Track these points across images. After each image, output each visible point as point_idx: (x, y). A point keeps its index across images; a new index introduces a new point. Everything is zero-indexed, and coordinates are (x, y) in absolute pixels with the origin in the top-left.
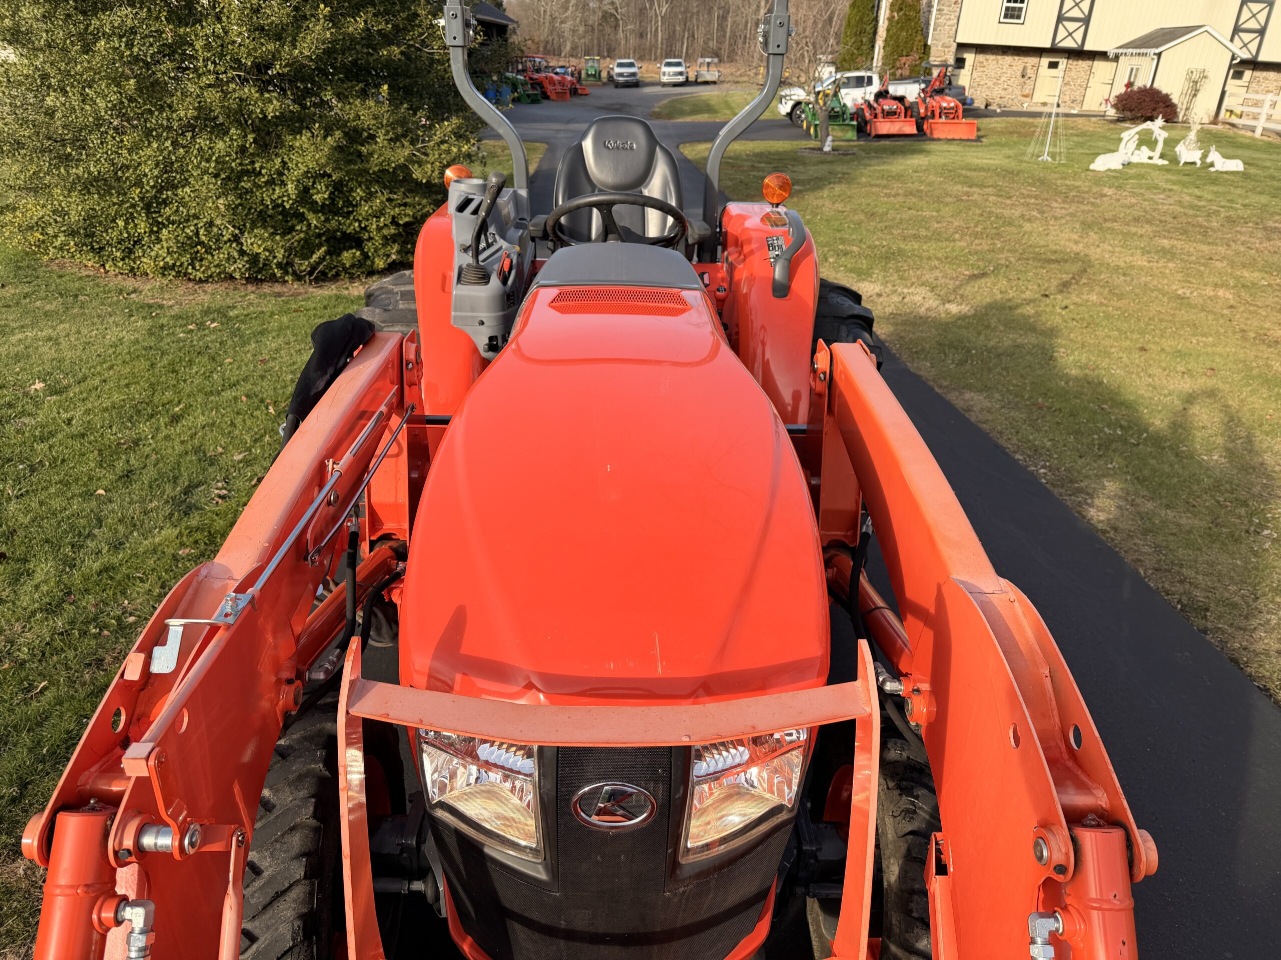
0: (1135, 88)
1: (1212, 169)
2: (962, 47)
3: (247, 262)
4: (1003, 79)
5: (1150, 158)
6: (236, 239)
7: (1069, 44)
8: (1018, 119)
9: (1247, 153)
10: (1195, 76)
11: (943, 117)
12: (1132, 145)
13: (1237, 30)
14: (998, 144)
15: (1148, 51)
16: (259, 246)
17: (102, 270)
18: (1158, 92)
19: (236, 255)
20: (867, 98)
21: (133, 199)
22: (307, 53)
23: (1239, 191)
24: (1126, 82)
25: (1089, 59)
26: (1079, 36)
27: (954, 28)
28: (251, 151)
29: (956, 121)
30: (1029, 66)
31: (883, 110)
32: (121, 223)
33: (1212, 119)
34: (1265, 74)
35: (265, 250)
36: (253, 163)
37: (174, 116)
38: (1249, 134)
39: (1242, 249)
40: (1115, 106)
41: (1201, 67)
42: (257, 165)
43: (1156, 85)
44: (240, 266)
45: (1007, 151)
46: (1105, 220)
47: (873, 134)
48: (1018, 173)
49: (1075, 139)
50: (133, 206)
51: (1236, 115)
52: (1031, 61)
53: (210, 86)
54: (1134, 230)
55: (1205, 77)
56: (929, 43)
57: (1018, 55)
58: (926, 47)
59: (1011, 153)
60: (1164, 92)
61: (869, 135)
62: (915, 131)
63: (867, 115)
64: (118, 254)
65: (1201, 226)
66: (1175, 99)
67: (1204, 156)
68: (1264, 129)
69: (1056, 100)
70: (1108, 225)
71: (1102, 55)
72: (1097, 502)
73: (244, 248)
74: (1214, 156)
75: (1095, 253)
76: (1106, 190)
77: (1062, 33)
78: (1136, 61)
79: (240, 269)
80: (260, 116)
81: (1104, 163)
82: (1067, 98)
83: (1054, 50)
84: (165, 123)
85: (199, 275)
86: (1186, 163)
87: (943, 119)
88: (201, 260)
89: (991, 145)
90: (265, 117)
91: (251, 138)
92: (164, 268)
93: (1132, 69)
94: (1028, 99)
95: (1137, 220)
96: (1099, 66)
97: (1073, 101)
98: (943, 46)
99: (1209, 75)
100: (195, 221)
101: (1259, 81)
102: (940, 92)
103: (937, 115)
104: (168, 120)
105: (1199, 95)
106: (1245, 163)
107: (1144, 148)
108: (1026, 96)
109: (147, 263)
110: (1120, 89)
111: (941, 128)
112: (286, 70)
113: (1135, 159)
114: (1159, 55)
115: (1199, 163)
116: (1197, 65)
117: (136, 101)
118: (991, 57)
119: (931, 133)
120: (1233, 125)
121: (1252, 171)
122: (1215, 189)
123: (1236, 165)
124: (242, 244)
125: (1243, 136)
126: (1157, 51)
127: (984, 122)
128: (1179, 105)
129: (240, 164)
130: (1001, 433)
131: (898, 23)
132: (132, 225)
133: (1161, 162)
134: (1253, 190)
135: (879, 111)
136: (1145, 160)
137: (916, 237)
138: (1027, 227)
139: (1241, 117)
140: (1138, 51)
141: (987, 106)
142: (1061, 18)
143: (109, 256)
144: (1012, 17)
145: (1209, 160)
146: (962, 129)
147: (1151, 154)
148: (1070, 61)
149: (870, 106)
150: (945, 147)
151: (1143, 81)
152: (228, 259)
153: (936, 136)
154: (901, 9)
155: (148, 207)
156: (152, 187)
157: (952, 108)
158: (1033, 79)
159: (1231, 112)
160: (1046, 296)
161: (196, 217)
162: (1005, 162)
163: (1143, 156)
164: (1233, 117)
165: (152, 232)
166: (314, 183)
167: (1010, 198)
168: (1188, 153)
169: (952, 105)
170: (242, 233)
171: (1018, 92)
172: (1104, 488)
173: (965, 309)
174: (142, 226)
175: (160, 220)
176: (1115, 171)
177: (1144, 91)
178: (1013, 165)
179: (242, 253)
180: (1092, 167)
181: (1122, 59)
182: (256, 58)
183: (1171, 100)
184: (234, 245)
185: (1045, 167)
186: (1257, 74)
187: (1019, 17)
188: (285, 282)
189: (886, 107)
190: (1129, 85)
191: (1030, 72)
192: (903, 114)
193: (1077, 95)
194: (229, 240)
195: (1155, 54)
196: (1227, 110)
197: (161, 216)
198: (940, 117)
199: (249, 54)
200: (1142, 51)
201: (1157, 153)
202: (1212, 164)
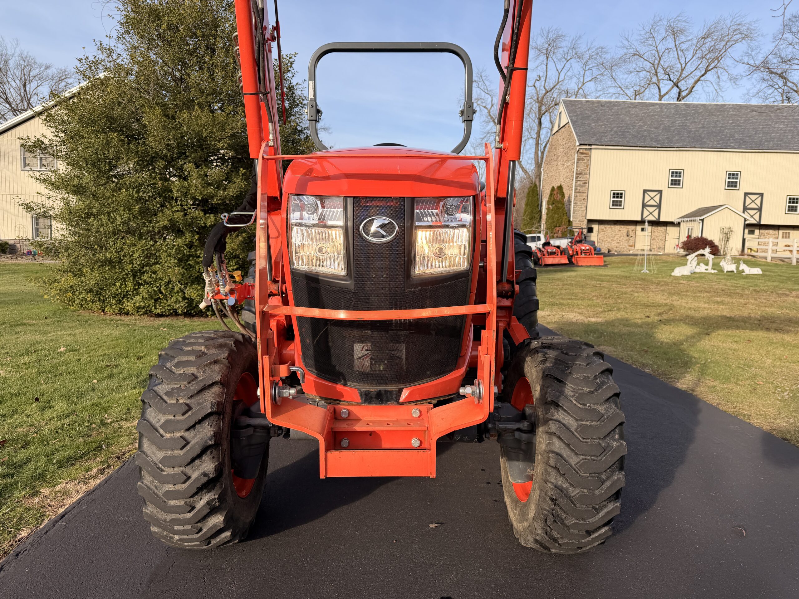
0: (693, 238)
1: (744, 274)
2: (590, 221)
3: (187, 303)
4: (616, 237)
5: (707, 270)
6: (182, 291)
7: (651, 218)
8: (628, 257)
9: (763, 268)
10: (726, 231)
11: (583, 254)
12: (694, 263)
13: (745, 209)
14: (617, 267)
15: (696, 218)
16: (195, 294)
17: (102, 313)
18: (706, 240)
19: (180, 299)
20: (538, 246)
21: (127, 270)
22: (231, 194)
23: (760, 281)
24: (687, 235)
25: (664, 226)
26: (656, 214)
27: (585, 212)
28: (196, 244)
29: (591, 256)
30: (630, 230)
31: (548, 252)
32: (118, 284)
33: (740, 253)
34: (767, 231)
35: (198, 295)
36: (196, 251)
37: (157, 225)
38: (764, 260)
39: (764, 301)
40: (683, 248)
41: (728, 226)
42: (198, 253)
43: (704, 236)
44: (182, 305)
45: (623, 269)
46: (682, 292)
47: (543, 264)
48: (629, 277)
49: (663, 264)
50: (127, 274)
51: (754, 251)
52: (631, 228)
53: (178, 211)
54: (698, 294)
55: (732, 231)
56: (571, 220)
57: (623, 225)
58: (569, 221)
59: (624, 270)
60: (709, 239)
61: (541, 265)
62: (567, 262)
63: (539, 255)
64: (114, 302)
65: (739, 294)
66: (716, 243)
67: (737, 268)
68: (772, 258)
69: (649, 248)
70: (683, 293)
71: (671, 224)
72: (681, 381)
73: (186, 295)
74: (743, 267)
75: (675, 303)
76: (681, 282)
77: (646, 213)
78: (690, 225)
79: (182, 307)
80: (203, 225)
81: (678, 272)
82: (655, 247)
83: (642, 222)
84: (151, 229)
85: (158, 311)
86: (728, 272)
87: (583, 255)
88: (161, 303)
89: (612, 268)
90: (206, 226)
91: (196, 237)
92: (139, 308)
93: (689, 229)
94: (632, 248)
95: (700, 292)
96: (670, 229)
97: (659, 248)
98: (579, 221)
99: (733, 230)
100: (160, 281)
101: (764, 235)
102: (580, 242)
103: (579, 253)
104: (153, 228)
105: (730, 241)
106: (762, 271)
107: (702, 264)
108: (631, 246)
109: (128, 305)
110: (684, 239)
111: (582, 260)
112: (219, 202)
113: (697, 270)
114: (703, 220)
115: (735, 271)
116: (726, 225)
117: (137, 217)
118: (608, 227)
119: (577, 263)
120: (753, 256)
121: (767, 273)
122: (746, 280)
123: (757, 271)
124: (184, 293)
125: (760, 261)
126: (701, 218)
127: (608, 259)
128: (720, 247)
129: (189, 252)
130: (622, 358)
131: (552, 210)
132: (124, 286)
133: (713, 271)
134: (769, 280)
135: (545, 253)
136: (704, 271)
137: (569, 299)
138: (636, 294)
139: (757, 252)
140: (690, 219)
141: (609, 251)
142: (644, 206)
143: (108, 303)
144: (617, 205)
145: (741, 269)
146: (595, 260)
147: (706, 267)
148: (653, 227)
149: (540, 250)
150: (586, 269)
151: (696, 234)
152: (176, 302)
153: (580, 264)
154: (554, 204)
155: (134, 276)
156: (139, 265)
157: (588, 250)
158: (634, 237)
159: (751, 249)
160: (648, 317)
161: (161, 279)
162: (622, 274)
163: (702, 268)
164: (752, 252)
165: (135, 289)
166: (229, 261)
167: (625, 285)
168: (728, 266)
169: (588, 248)
170: (186, 287)
171: (626, 244)
172: (685, 377)
173: (599, 320)
174: (130, 285)
175: (140, 282)
176: (687, 276)
177: (697, 239)
178: (627, 274)
179: (184, 298)
180: (673, 274)
181: (682, 224)
182: (204, 195)
183: (714, 243)
184: (180, 294)
185: (646, 274)
186: (762, 231)
187: (620, 205)
188: (207, 316)
189: (549, 250)
190: (689, 237)
191: (631, 234)
192: (559, 254)
193: (661, 244)
194: (178, 292)
195: (700, 220)
196: (748, 249)
197: (141, 280)
198: (581, 254)
199: (201, 193)
200: (692, 219)
201: (710, 267)
202: (743, 271)
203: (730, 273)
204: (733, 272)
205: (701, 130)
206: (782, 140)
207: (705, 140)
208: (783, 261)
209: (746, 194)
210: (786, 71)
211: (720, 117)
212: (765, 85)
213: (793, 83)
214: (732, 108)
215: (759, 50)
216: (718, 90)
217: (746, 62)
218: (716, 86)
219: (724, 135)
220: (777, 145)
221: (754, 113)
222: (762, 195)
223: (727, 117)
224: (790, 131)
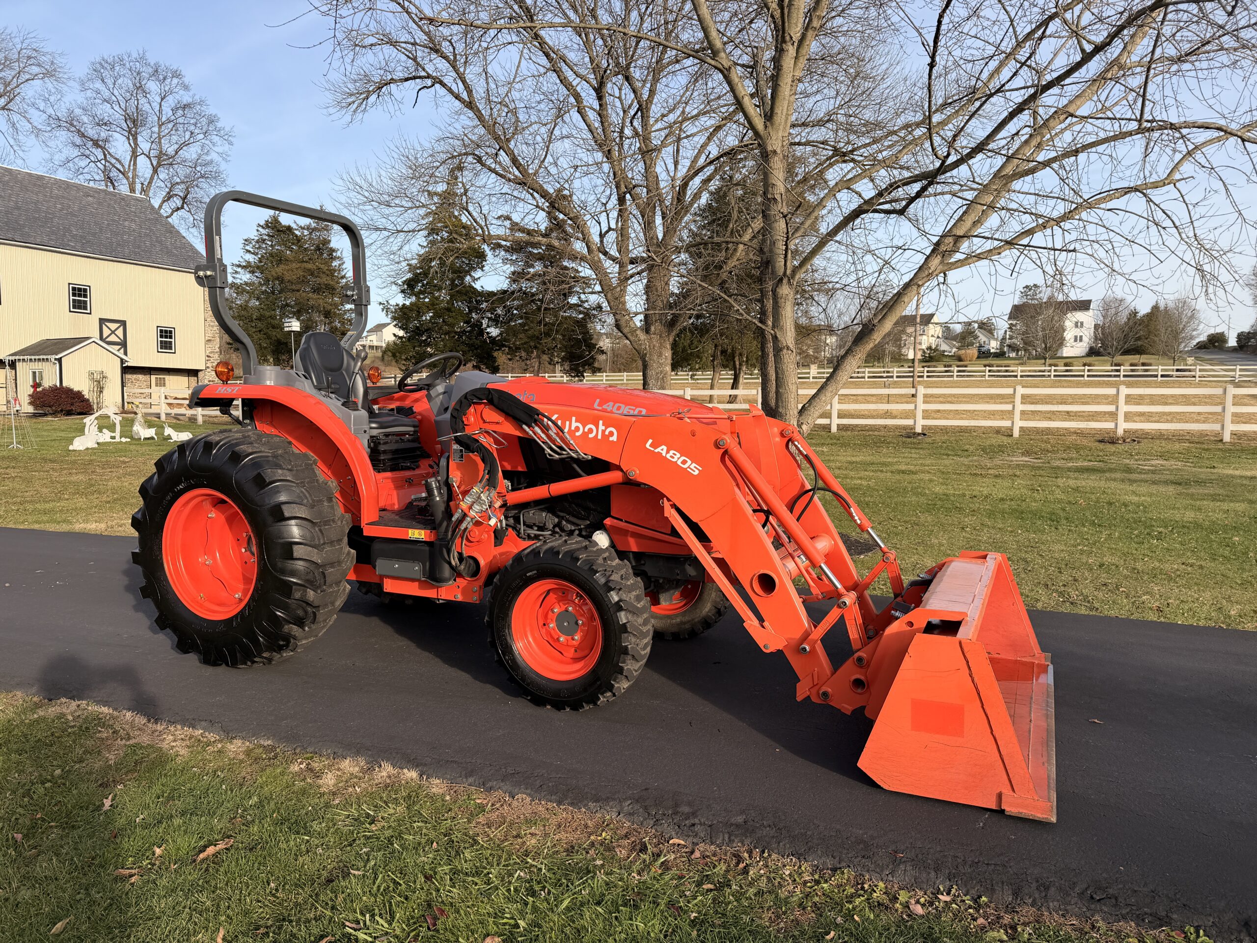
0: (44, 388)
1: (171, 441)
5: (113, 438)
10: (97, 376)
12: (94, 429)
15: (49, 357)
18: (69, 391)
24: (31, 383)
34: (135, 376)
41: (98, 369)
43: (65, 384)
55: (105, 377)
60: (76, 389)
66: (86, 395)
67: (159, 433)
68: (166, 415)
74: (168, 431)
78: (37, 366)
81: (79, 444)
86: (145, 439)
93: (34, 373)
99: (107, 375)
105: (105, 392)
107: (105, 431)
113: (103, 439)
114: (59, 360)
115: (156, 437)
116: (97, 367)
126: (57, 357)
128: (91, 399)
133: (124, 440)
136: (110, 440)
140: (37, 357)
147: (113, 435)
151: (50, 380)
159: (132, 403)
163: (107, 436)
168: (145, 431)
177: (55, 390)
180: (73, 448)
181: (19, 365)
183: (82, 395)
186: (128, 376)
190: (36, 385)
195: (56, 359)
196: (128, 403)
200: (41, 357)
201: (117, 434)
202: (169, 437)
203: (149, 441)
204: (152, 438)
205: (16, 212)
206: (139, 247)
207: (26, 229)
208: (179, 420)
209: (102, 321)
210: (106, 140)
211: (41, 197)
212: (76, 152)
213: (117, 159)
214: (55, 184)
215: (59, 97)
216: (16, 148)
217: (42, 109)
218: (12, 142)
219: (54, 226)
220: (136, 254)
221: (90, 198)
222: (123, 323)
223: (52, 197)
224: (146, 235)
